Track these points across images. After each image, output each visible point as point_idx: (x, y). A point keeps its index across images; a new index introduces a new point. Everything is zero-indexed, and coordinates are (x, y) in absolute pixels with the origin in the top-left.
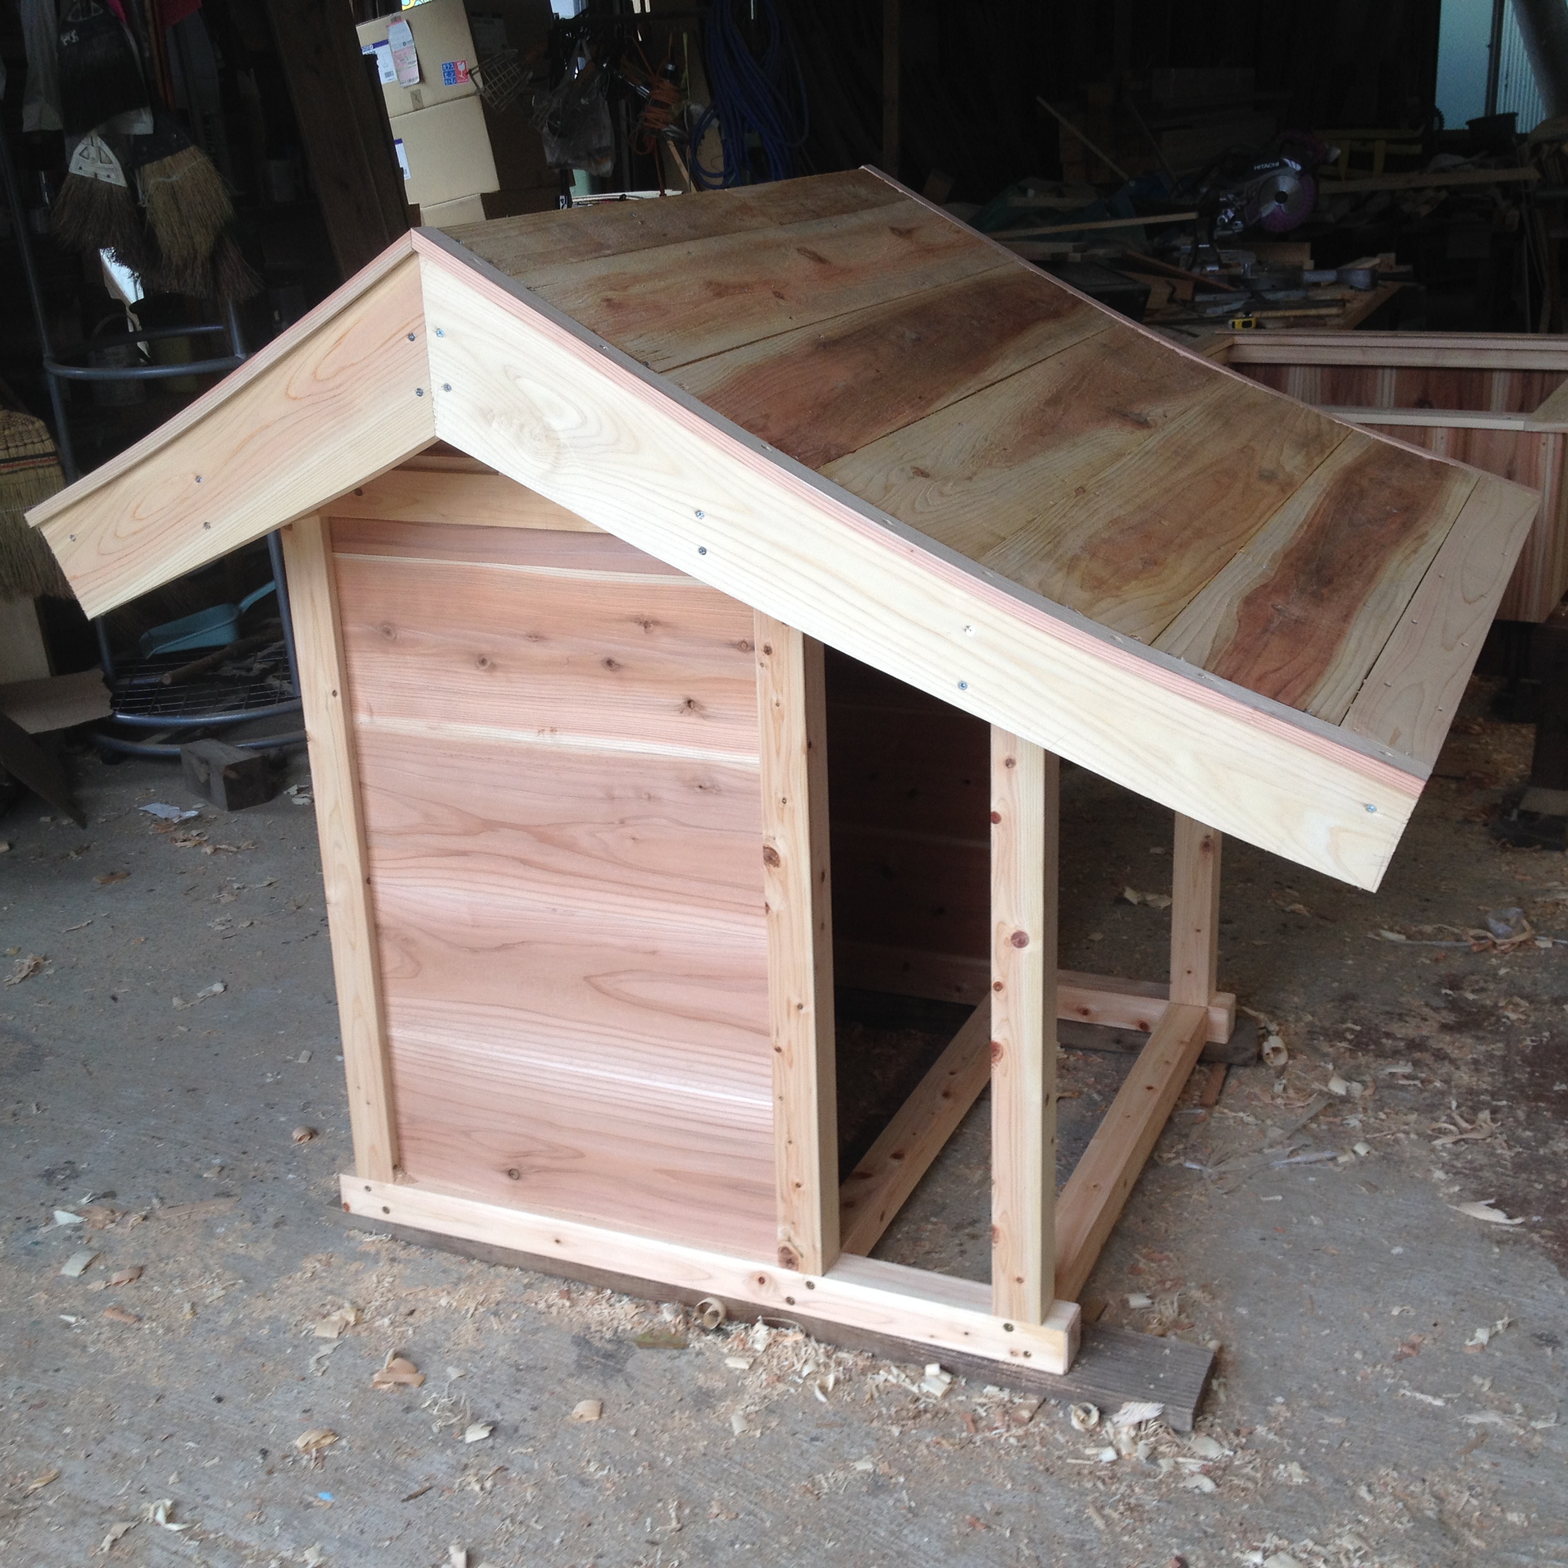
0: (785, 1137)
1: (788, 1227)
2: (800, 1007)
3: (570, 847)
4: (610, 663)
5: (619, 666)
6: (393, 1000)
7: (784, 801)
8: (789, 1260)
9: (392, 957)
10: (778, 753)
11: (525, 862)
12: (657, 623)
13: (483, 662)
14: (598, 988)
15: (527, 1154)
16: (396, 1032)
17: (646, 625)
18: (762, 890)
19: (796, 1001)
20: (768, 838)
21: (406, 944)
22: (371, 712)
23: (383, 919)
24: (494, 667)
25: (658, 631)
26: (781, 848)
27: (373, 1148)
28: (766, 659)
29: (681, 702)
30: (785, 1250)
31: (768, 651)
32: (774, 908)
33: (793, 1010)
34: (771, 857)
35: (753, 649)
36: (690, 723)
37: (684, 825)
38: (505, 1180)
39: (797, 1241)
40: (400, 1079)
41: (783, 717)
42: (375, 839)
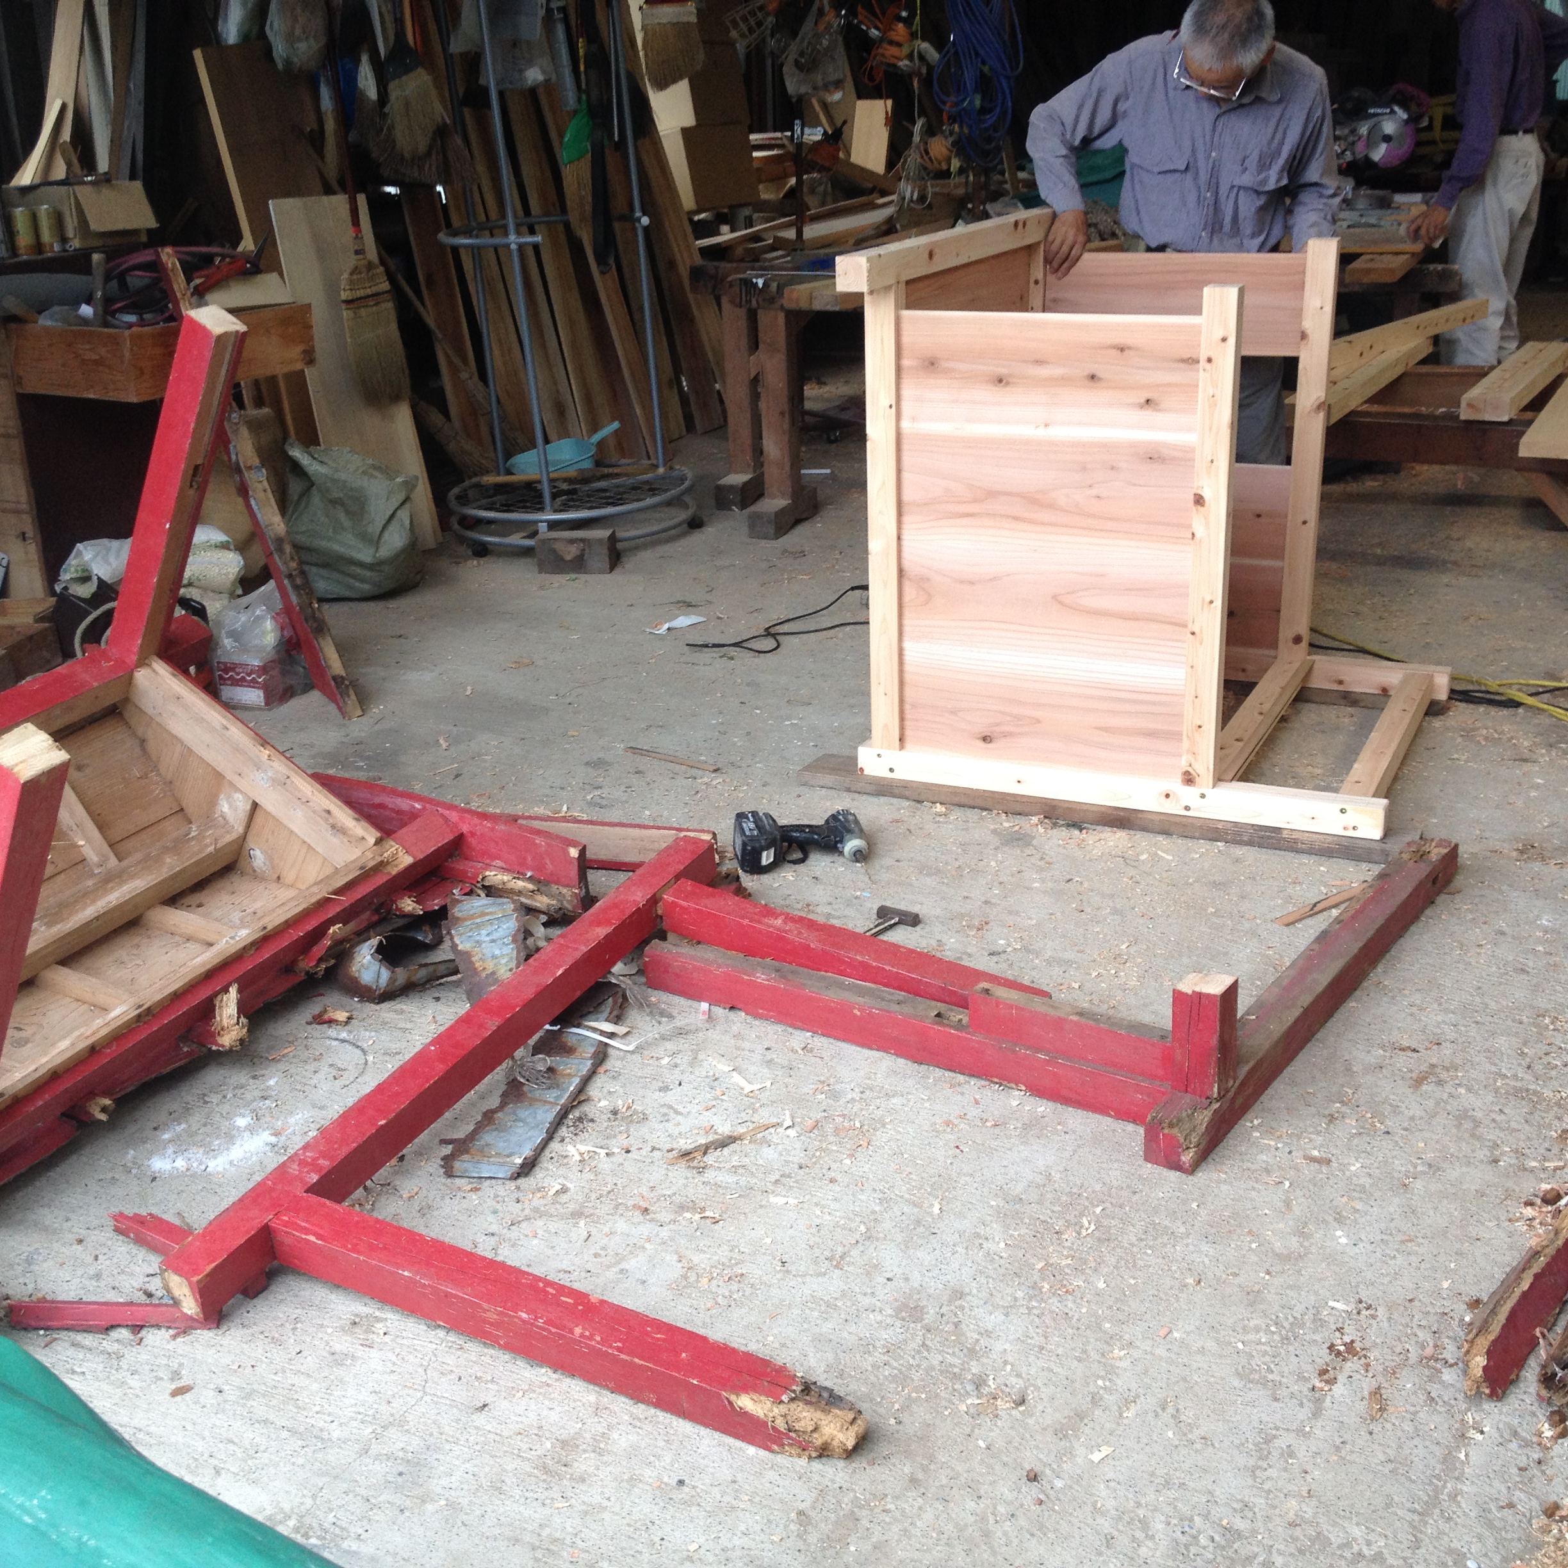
0: (1193, 694)
1: (1190, 757)
2: (1211, 602)
3: (1051, 506)
4: (1093, 377)
5: (1100, 379)
6: (906, 622)
7: (1212, 461)
8: (1189, 779)
9: (910, 592)
10: (1211, 429)
11: (1016, 518)
12: (1129, 348)
13: (1000, 381)
14: (1061, 603)
15: (997, 725)
16: (907, 645)
17: (1122, 350)
18: (1190, 526)
19: (1208, 599)
20: (1198, 488)
21: (923, 581)
22: (914, 419)
23: (906, 564)
24: (1008, 384)
25: (1131, 353)
26: (1207, 494)
27: (886, 726)
28: (1208, 366)
29: (1143, 400)
30: (1187, 773)
31: (1209, 360)
32: (1198, 535)
33: (1206, 605)
34: (1199, 500)
35: (1198, 362)
36: (1148, 414)
37: (1134, 485)
38: (981, 744)
39: (1196, 766)
40: (908, 677)
41: (1216, 405)
42: (905, 509)
